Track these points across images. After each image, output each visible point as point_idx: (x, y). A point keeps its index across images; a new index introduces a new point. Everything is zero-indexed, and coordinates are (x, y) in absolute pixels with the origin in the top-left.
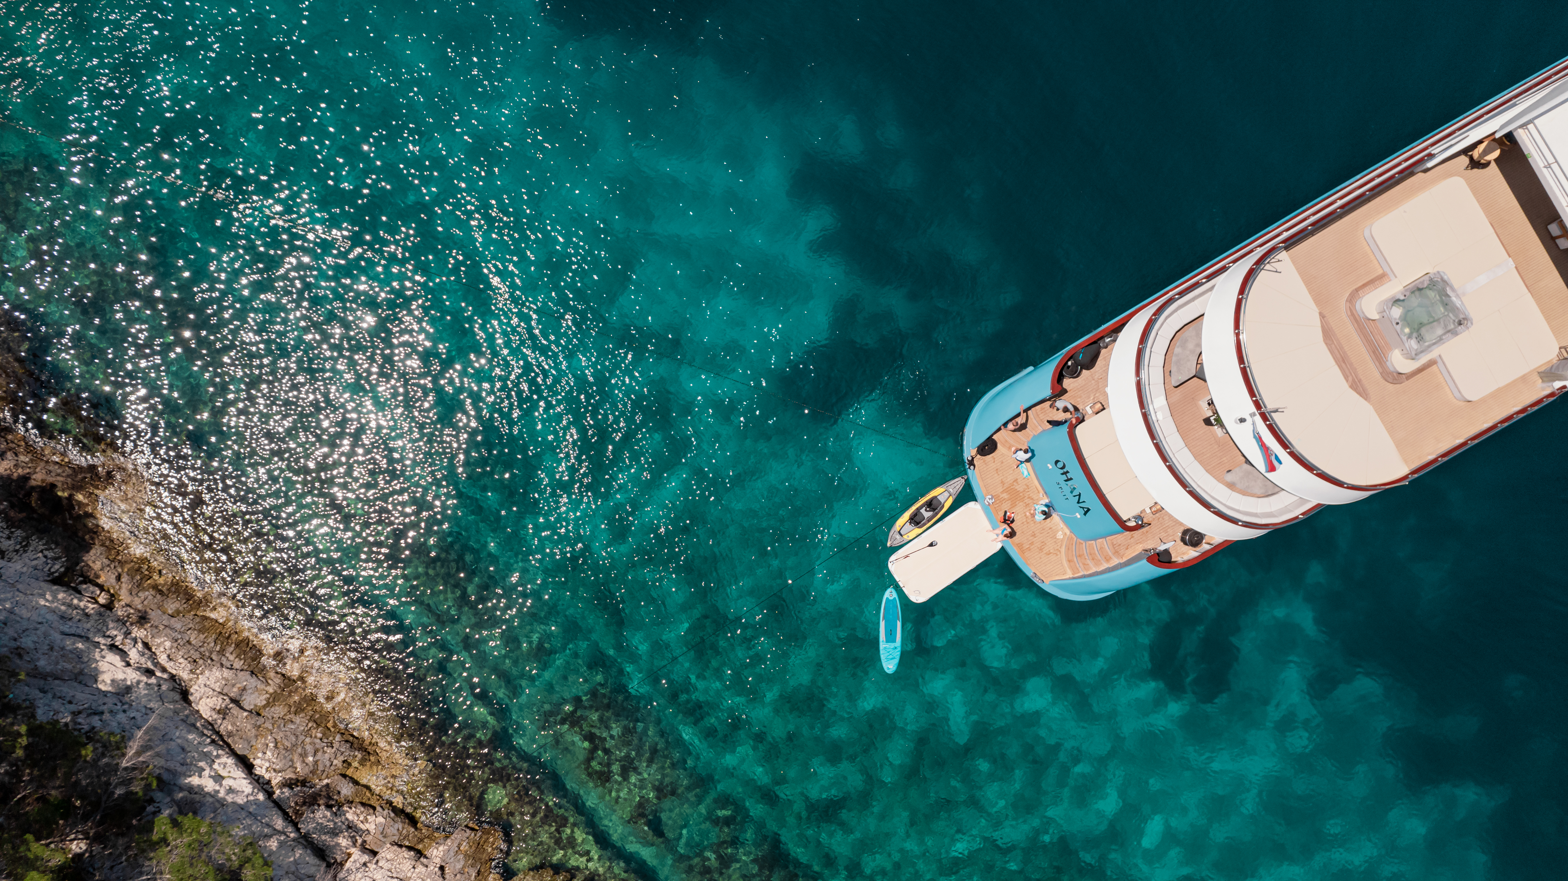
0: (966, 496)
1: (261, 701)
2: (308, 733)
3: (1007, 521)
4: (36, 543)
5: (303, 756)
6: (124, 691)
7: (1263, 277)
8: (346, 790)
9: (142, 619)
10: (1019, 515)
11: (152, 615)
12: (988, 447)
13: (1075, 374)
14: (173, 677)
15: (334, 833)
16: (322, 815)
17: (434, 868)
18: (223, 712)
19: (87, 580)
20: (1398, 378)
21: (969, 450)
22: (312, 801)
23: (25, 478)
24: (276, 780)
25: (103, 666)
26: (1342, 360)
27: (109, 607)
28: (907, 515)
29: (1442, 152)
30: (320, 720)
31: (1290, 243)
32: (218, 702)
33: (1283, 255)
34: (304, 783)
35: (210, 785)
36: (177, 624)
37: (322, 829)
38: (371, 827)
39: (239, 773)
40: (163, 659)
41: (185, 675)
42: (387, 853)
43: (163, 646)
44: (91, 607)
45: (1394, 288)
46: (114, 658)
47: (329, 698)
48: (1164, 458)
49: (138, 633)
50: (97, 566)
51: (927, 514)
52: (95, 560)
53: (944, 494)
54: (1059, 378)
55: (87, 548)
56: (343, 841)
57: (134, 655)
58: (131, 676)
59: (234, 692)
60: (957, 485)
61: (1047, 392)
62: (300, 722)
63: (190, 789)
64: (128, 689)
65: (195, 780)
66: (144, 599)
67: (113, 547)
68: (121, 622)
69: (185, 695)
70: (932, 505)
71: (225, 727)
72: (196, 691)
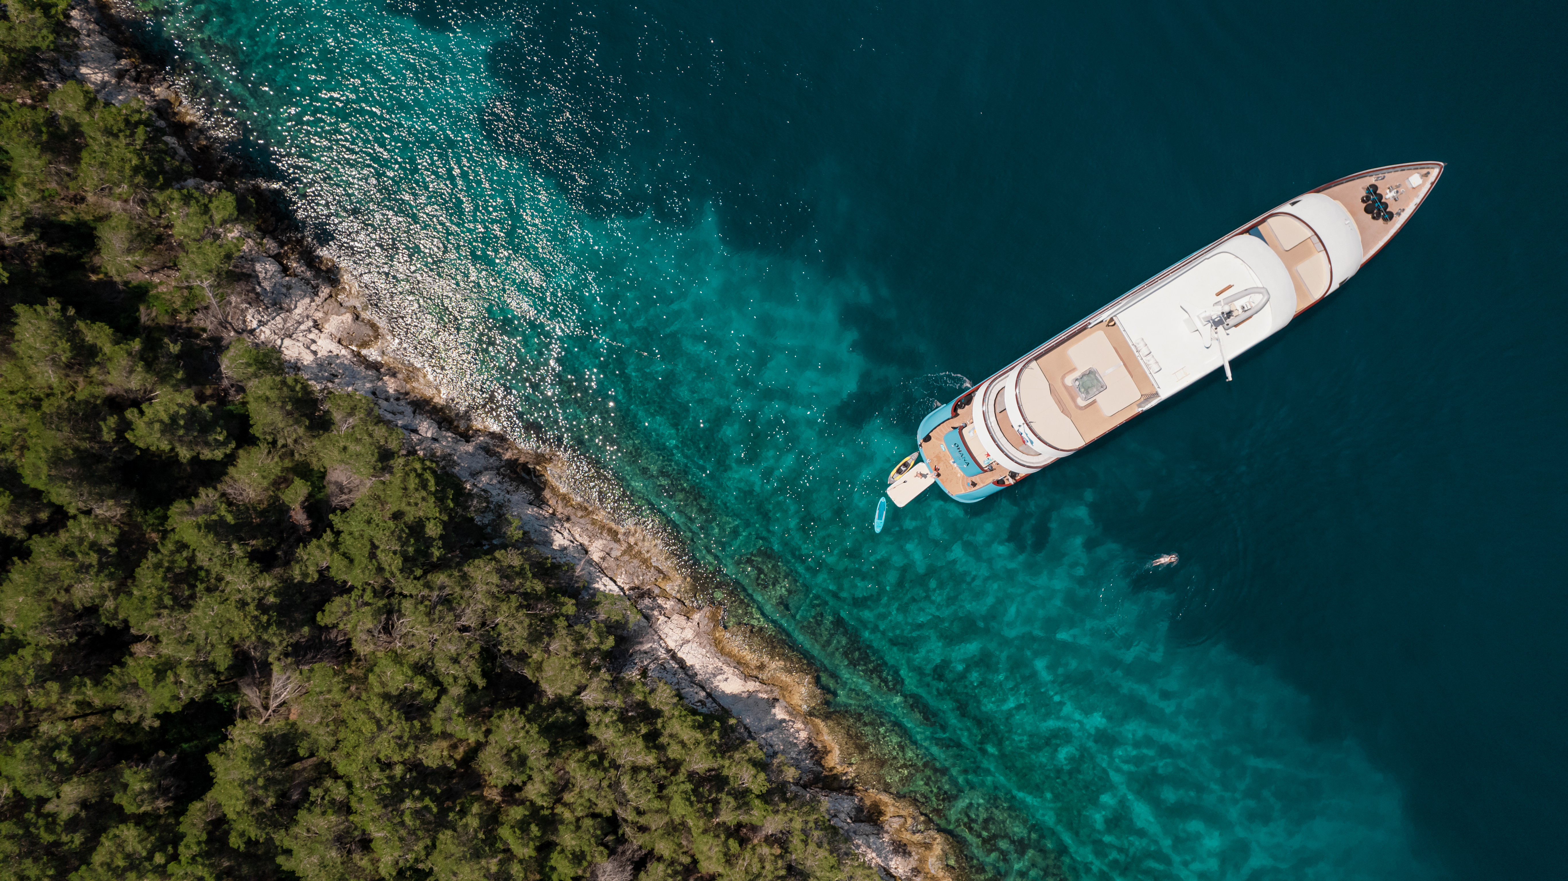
0: (919, 460)
1: (619, 553)
2: (639, 567)
3: (936, 469)
4: (522, 488)
5: (638, 577)
6: (564, 549)
7: (1026, 372)
8: (657, 591)
9: (568, 519)
10: (941, 467)
11: (572, 517)
12: (927, 439)
13: (961, 407)
14: (581, 544)
15: (652, 609)
16: (647, 601)
17: (695, 624)
18: (604, 559)
19: (544, 503)
20: (1081, 408)
21: (920, 440)
22: (642, 596)
23: (517, 460)
24: (626, 587)
25: (555, 538)
26: (1059, 402)
27: (553, 514)
28: (895, 470)
29: (1093, 322)
30: (645, 561)
31: (1037, 358)
32: (602, 554)
33: (1034, 363)
34: (638, 588)
35: (602, 588)
36: (582, 521)
37: (647, 607)
38: (668, 606)
39: (612, 583)
40: (577, 536)
41: (586, 543)
42: (675, 617)
43: (577, 531)
44: (547, 515)
45: (1077, 374)
46: (558, 535)
47: (648, 552)
48: (995, 441)
49: (566, 525)
50: (548, 497)
51: (903, 469)
52: (547, 494)
53: (910, 459)
54: (955, 410)
55: (543, 489)
56: (656, 613)
57: (566, 534)
58: (566, 543)
59: (608, 550)
60: (915, 455)
61: (950, 416)
62: (636, 562)
63: (594, 589)
64: (565, 548)
65: (596, 586)
66: (568, 511)
67: (554, 490)
68: (560, 520)
69: (587, 552)
70: (906, 465)
71: (604, 565)
72: (591, 549)
